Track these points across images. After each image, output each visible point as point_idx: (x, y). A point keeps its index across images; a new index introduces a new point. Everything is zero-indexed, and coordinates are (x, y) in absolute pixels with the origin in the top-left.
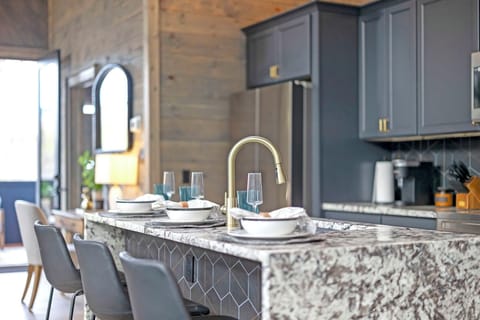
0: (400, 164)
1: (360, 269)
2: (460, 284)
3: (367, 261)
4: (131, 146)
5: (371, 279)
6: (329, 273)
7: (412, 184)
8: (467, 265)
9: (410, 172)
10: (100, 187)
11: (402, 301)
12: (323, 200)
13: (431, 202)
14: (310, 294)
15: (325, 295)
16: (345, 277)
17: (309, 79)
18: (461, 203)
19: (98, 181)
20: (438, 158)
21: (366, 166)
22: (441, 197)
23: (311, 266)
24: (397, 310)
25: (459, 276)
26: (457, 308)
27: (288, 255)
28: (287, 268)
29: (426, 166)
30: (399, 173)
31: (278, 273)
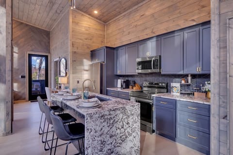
0: (123, 80)
1: (110, 114)
2: (133, 115)
3: (111, 112)
4: (66, 76)
5: (112, 116)
6: (102, 116)
7: (125, 84)
8: (134, 110)
9: (124, 82)
10: (60, 84)
11: (119, 121)
12: (107, 87)
13: (128, 88)
14: (97, 122)
15: (101, 122)
16: (106, 117)
17: (104, 62)
18: (134, 89)
19: (59, 82)
20: (130, 79)
21: (116, 80)
22: (130, 87)
23: (97, 115)
24: (118, 123)
25: (132, 113)
26: (132, 120)
27: (91, 114)
28: (91, 117)
29: (128, 80)
30: (122, 82)
31: (89, 118)
